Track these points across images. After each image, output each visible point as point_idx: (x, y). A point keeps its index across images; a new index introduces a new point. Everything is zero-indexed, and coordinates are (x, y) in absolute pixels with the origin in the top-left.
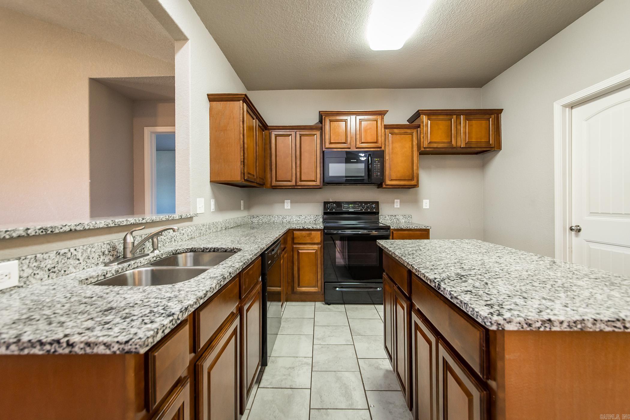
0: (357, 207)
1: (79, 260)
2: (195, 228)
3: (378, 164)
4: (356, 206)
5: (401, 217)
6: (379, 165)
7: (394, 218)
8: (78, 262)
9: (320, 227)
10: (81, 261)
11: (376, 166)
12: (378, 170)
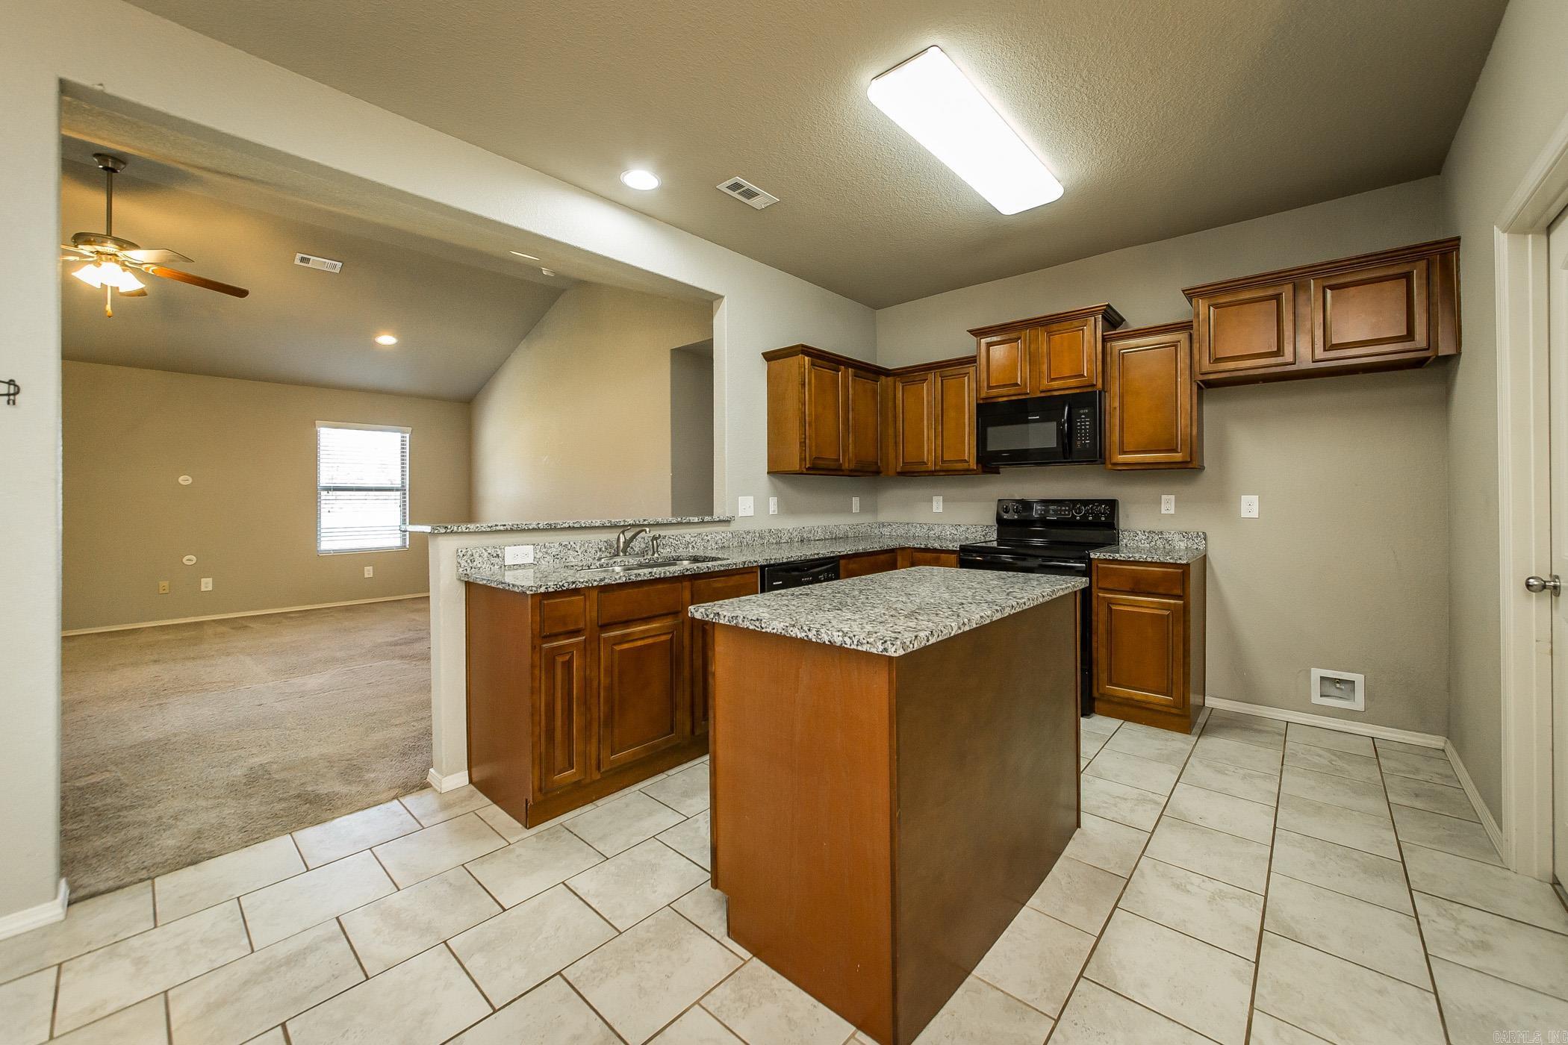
0: (1066, 510)
1: (577, 552)
2: (731, 535)
3: (1085, 422)
4: (1064, 508)
5: (1177, 537)
6: (1087, 423)
7: (1157, 537)
8: (576, 554)
9: (953, 546)
10: (579, 553)
11: (1081, 425)
12: (1085, 434)
